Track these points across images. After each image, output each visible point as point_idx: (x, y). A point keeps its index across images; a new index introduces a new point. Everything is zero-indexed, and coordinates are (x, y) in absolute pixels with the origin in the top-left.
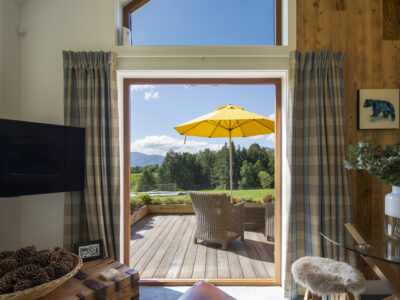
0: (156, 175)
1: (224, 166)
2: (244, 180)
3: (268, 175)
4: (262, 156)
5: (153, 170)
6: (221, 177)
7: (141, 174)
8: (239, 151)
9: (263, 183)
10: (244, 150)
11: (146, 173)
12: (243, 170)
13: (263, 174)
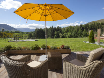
0: (33, 34)
1: (50, 32)
2: (56, 35)
3: (62, 34)
4: (60, 29)
5: (32, 33)
6: (50, 35)
7: (29, 34)
8: (54, 28)
9: (60, 36)
10: (56, 28)
11: (30, 34)
12: (55, 33)
13: (60, 34)
